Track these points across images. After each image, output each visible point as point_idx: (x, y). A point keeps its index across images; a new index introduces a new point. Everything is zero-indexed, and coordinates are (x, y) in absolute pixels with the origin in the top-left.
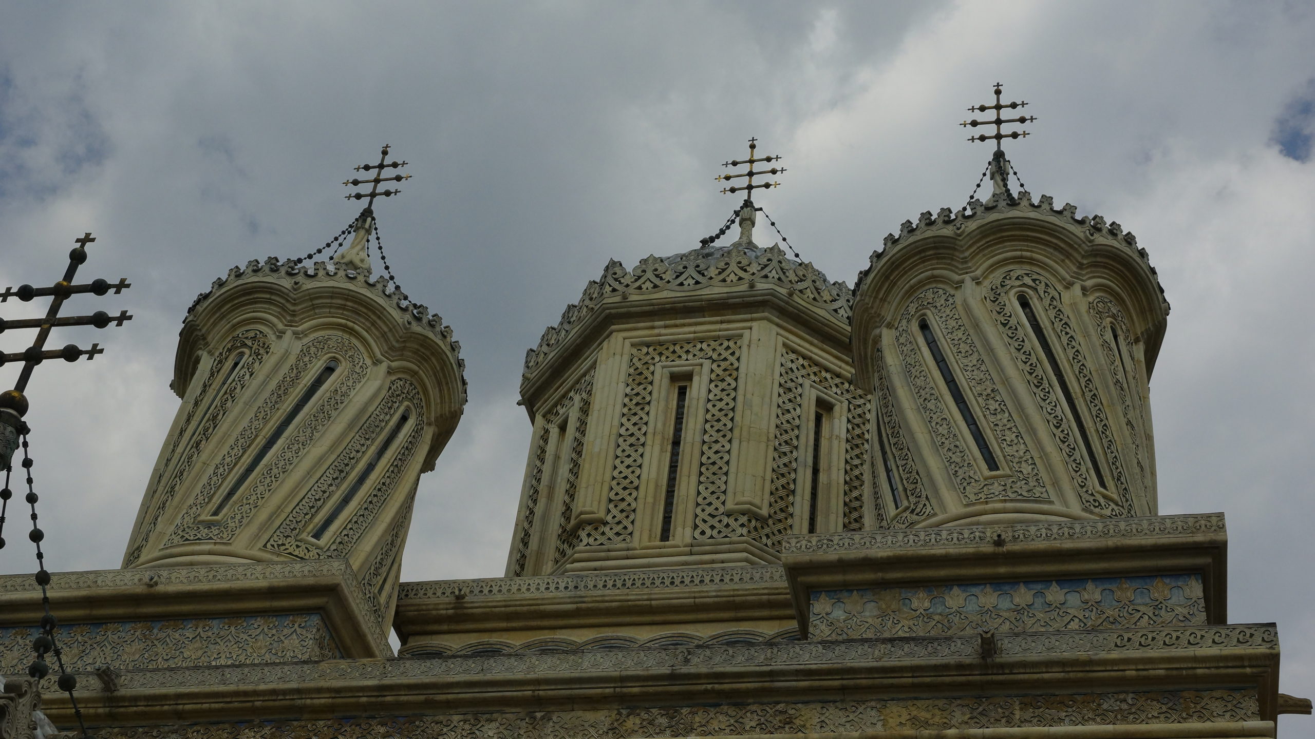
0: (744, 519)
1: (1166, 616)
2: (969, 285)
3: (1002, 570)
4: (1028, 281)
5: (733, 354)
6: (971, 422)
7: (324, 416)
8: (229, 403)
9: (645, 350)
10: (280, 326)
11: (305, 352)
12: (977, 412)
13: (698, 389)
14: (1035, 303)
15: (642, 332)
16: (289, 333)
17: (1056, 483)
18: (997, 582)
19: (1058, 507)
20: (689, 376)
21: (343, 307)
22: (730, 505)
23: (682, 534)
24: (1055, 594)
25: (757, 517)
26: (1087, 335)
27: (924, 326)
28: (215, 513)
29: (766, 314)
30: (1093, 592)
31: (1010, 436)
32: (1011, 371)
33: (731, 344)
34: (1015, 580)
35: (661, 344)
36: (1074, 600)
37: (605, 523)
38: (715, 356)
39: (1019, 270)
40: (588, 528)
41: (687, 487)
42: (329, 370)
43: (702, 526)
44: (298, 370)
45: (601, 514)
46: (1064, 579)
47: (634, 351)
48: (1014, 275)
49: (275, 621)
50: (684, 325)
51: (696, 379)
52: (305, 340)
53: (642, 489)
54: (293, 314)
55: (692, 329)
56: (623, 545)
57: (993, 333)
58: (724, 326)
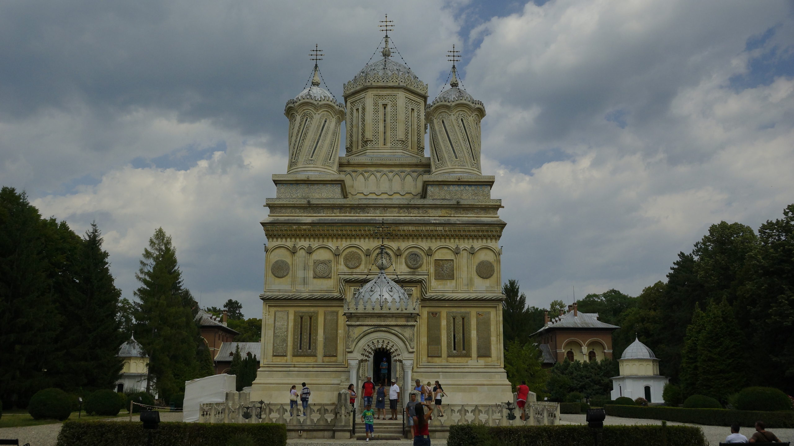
0: (400, 142)
1: (484, 193)
2: (452, 115)
3: (459, 183)
4: (463, 115)
5: (395, 100)
6: (453, 147)
7: (327, 133)
8: (308, 131)
9: (376, 97)
10: (315, 112)
11: (321, 118)
12: (454, 146)
13: (389, 108)
14: (464, 121)
15: (375, 92)
16: (317, 114)
17: (467, 162)
18: (458, 185)
19: (467, 167)
20: (387, 105)
21: (327, 107)
22: (398, 139)
23: (389, 145)
24: (467, 187)
25: (403, 141)
26: (473, 128)
27: (443, 122)
28: (312, 157)
29: (401, 90)
30: (473, 188)
31: (459, 152)
32: (460, 138)
33: (395, 97)
34: (461, 185)
35: (380, 96)
36: (470, 189)
37: (373, 141)
38: (391, 100)
39: (461, 113)
40: (369, 142)
41: (388, 134)
42: (326, 121)
43: (392, 143)
44: (320, 122)
45: (372, 139)
46: (469, 185)
47: (374, 97)
48: (460, 114)
49: (332, 185)
50: (384, 91)
51: (388, 106)
52: (320, 115)
53: (379, 133)
54: (318, 109)
55: (386, 92)
56: (377, 146)
57: (456, 127)
58: (393, 92)
